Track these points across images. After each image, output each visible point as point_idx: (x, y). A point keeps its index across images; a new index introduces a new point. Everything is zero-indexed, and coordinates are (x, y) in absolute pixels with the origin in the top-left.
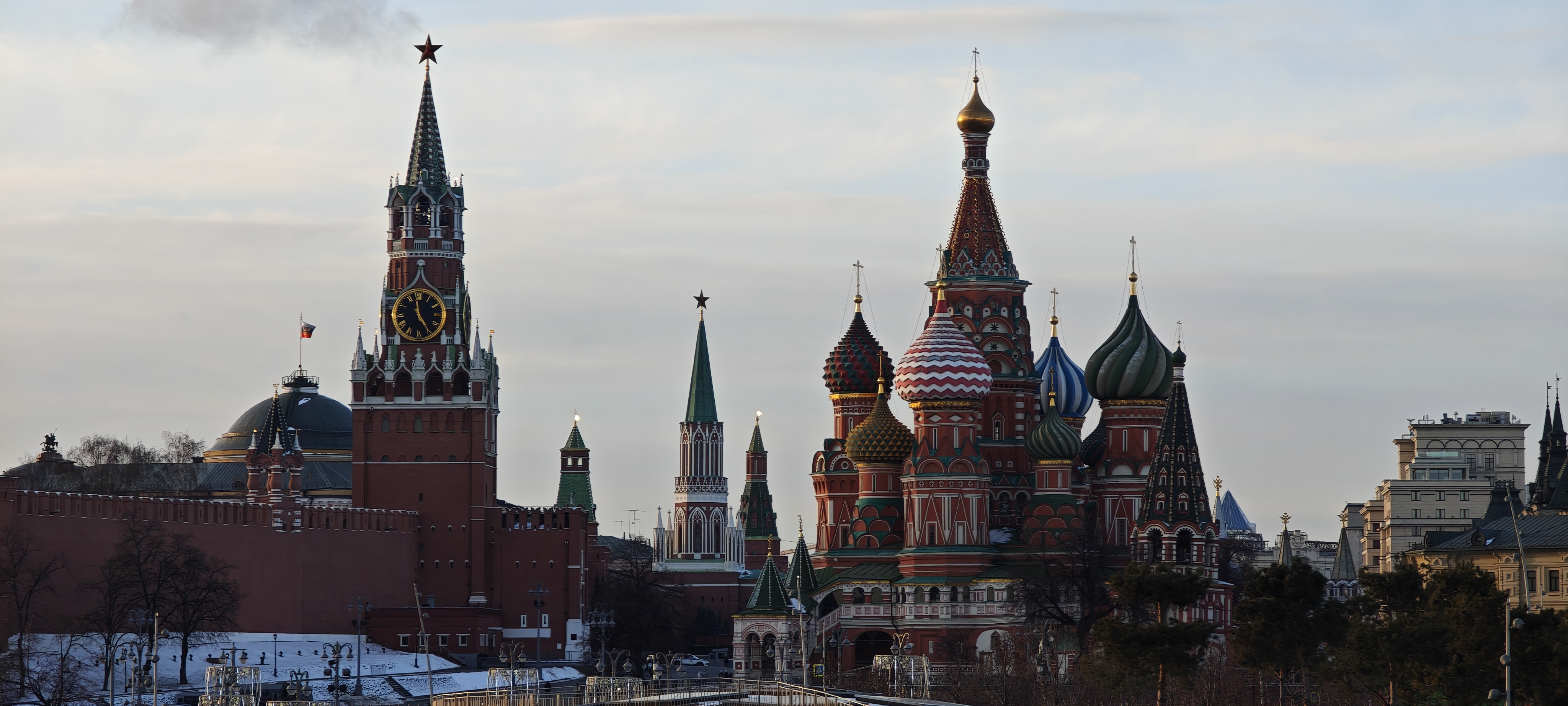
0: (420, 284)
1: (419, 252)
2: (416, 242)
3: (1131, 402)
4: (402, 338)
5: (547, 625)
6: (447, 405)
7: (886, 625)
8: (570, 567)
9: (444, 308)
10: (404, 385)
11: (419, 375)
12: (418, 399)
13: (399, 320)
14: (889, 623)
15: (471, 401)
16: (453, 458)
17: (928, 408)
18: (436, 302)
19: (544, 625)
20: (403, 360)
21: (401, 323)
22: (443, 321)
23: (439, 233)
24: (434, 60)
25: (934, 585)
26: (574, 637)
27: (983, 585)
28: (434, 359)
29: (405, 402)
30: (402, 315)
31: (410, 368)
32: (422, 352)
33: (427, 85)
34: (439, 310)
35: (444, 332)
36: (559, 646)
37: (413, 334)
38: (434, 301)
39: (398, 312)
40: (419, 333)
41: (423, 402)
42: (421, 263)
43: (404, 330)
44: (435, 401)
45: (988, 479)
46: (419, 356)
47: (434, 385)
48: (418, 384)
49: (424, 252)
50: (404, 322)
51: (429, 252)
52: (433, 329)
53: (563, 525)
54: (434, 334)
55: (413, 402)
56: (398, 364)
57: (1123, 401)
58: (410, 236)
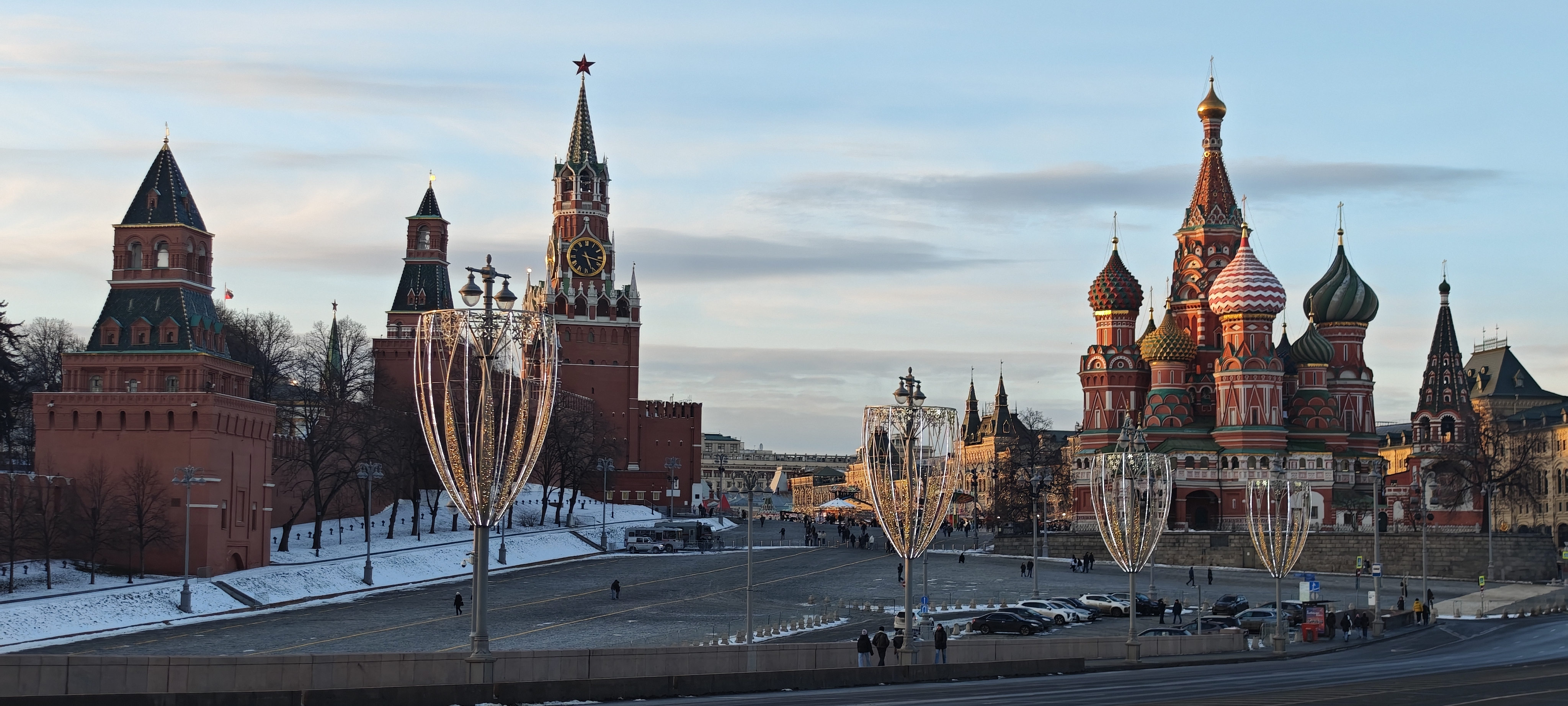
0: (586, 234)
1: (585, 211)
2: (583, 203)
3: (1354, 323)
4: (574, 273)
5: (677, 488)
6: (613, 323)
7: (1214, 486)
8: (695, 445)
9: (604, 253)
10: (580, 307)
11: (592, 301)
12: (592, 318)
13: (572, 260)
14: (1217, 484)
15: (631, 322)
16: (616, 363)
17: (1247, 319)
18: (599, 249)
19: (675, 488)
20: (581, 288)
21: (573, 262)
22: (604, 262)
23: (599, 198)
24: (589, 73)
25: (1264, 455)
26: (697, 497)
27: (1297, 456)
28: (604, 289)
29: (580, 320)
30: (574, 256)
31: (587, 295)
32: (594, 284)
33: (583, 91)
34: (601, 254)
35: (603, 270)
36: (686, 503)
37: (582, 271)
38: (597, 247)
39: (572, 253)
40: (586, 270)
41: (596, 320)
42: (587, 219)
43: (576, 267)
44: (603, 321)
45: (1282, 374)
46: (592, 286)
47: (603, 308)
48: (592, 307)
49: (589, 211)
50: (575, 261)
51: (592, 212)
52: (597, 268)
53: (689, 416)
54: (597, 272)
55: (589, 320)
56: (577, 292)
57: (1349, 323)
58: (579, 198)
